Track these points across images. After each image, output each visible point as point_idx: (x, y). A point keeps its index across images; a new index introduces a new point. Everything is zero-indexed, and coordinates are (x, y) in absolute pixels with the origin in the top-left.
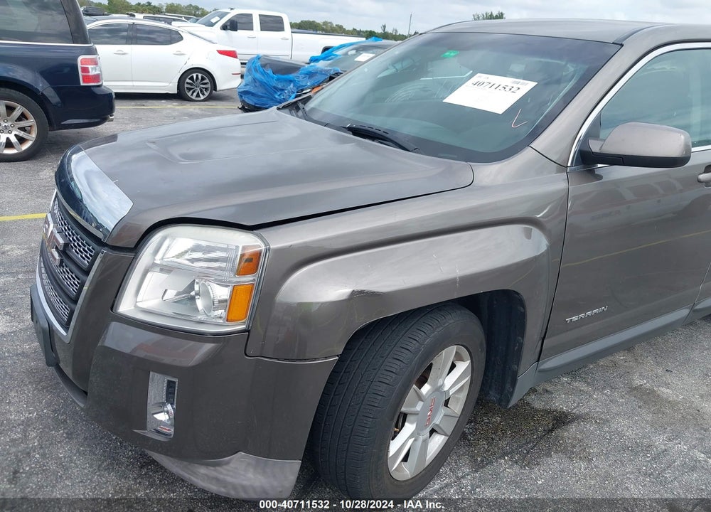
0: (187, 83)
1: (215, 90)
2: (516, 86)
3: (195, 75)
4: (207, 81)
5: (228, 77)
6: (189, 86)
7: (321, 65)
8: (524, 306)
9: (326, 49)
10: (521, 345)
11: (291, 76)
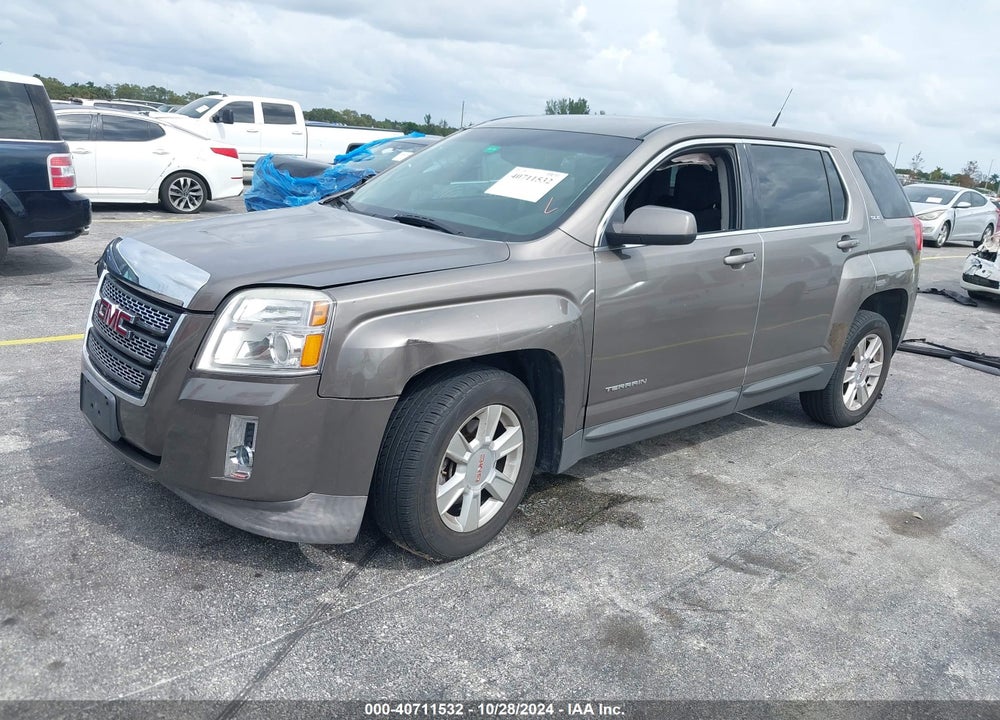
0: (172, 190)
1: (210, 198)
2: (549, 178)
3: (182, 180)
4: (198, 187)
5: (226, 182)
6: (175, 194)
7: (349, 166)
8: (560, 368)
9: (352, 147)
10: (563, 406)
11: (313, 179)
